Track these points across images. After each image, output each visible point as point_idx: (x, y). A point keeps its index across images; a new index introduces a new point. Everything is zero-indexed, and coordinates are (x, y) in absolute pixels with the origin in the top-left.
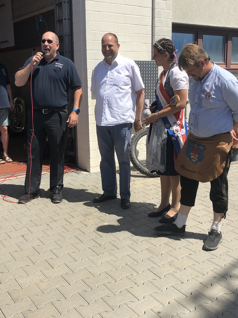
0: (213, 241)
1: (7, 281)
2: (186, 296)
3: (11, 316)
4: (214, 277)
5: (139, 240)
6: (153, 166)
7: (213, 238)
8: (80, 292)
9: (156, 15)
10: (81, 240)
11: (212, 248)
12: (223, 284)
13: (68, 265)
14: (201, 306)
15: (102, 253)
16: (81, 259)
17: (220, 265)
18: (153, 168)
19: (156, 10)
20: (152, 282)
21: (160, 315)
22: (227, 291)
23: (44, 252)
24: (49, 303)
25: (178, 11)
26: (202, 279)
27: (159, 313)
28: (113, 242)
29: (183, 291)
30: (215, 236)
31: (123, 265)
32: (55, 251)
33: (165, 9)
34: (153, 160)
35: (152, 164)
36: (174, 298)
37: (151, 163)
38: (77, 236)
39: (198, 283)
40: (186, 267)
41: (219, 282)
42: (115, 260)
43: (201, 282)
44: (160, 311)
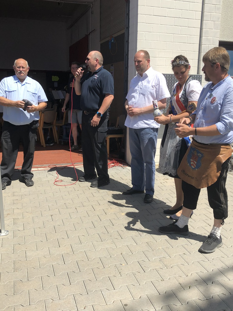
0: (210, 244)
1: (19, 252)
2: (160, 294)
3: (4, 283)
4: (196, 280)
6: (165, 169)
7: (210, 242)
8: (69, 272)
9: (203, 34)
10: (95, 226)
11: (206, 251)
12: (202, 288)
13: (73, 246)
14: (169, 306)
15: (106, 240)
16: (86, 243)
17: (208, 269)
18: (165, 171)
19: (204, 30)
20: (135, 274)
21: (126, 307)
22: (202, 297)
24: (39, 277)
25: (226, 30)
26: (183, 280)
27: (126, 305)
28: (120, 232)
29: (158, 288)
30: (213, 240)
31: (118, 254)
32: (69, 232)
33: (213, 28)
34: (166, 163)
35: (165, 167)
36: (147, 294)
37: (164, 165)
38: (94, 221)
39: (177, 283)
40: (174, 266)
41: (198, 286)
42: (114, 248)
43: (181, 283)
44: (127, 304)
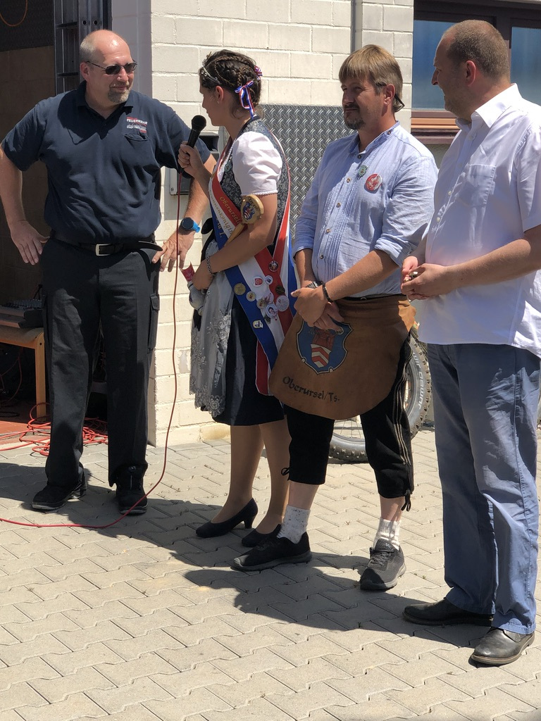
5: (301, 634)
10: (131, 631)
13: (94, 694)
15: (192, 667)
16: (130, 682)
23: (21, 661)
28: (224, 640)
30: (387, 556)
31: (252, 699)
32: (55, 660)
38: (118, 620)
42: (229, 684)
